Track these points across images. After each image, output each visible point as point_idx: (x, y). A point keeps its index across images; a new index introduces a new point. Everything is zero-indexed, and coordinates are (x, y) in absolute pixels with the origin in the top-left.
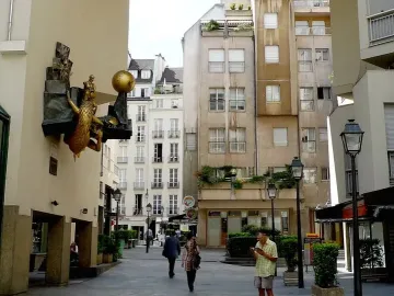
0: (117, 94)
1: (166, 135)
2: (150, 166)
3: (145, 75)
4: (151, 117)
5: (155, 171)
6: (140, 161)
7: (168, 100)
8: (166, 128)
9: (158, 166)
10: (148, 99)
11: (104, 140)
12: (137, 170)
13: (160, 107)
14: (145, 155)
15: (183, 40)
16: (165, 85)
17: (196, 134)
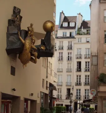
0: (45, 33)
1: (83, 57)
2: (75, 74)
3: (72, 25)
4: (75, 47)
5: (77, 76)
6: (69, 71)
7: (84, 38)
8: (83, 53)
9: (79, 73)
10: (74, 38)
11: (38, 58)
12: (68, 75)
13: (80, 42)
14: (72, 68)
15: (90, 5)
16: (82, 30)
17: (97, 56)
